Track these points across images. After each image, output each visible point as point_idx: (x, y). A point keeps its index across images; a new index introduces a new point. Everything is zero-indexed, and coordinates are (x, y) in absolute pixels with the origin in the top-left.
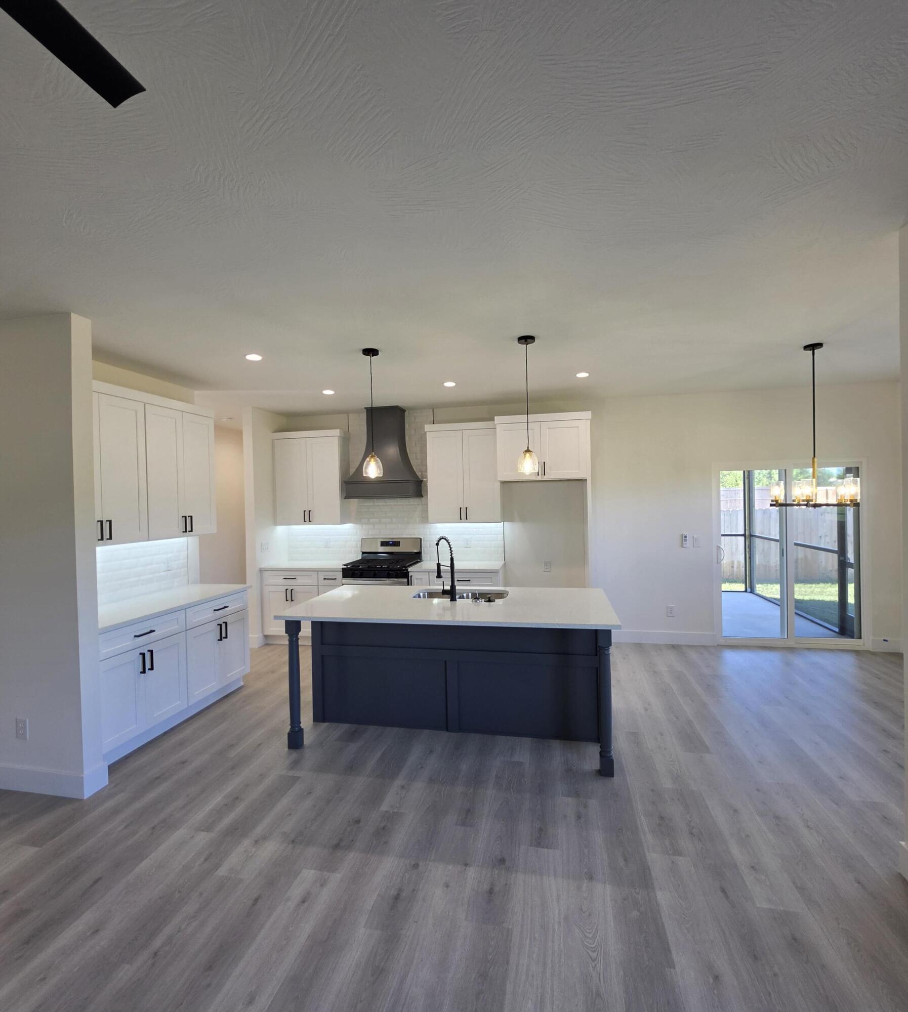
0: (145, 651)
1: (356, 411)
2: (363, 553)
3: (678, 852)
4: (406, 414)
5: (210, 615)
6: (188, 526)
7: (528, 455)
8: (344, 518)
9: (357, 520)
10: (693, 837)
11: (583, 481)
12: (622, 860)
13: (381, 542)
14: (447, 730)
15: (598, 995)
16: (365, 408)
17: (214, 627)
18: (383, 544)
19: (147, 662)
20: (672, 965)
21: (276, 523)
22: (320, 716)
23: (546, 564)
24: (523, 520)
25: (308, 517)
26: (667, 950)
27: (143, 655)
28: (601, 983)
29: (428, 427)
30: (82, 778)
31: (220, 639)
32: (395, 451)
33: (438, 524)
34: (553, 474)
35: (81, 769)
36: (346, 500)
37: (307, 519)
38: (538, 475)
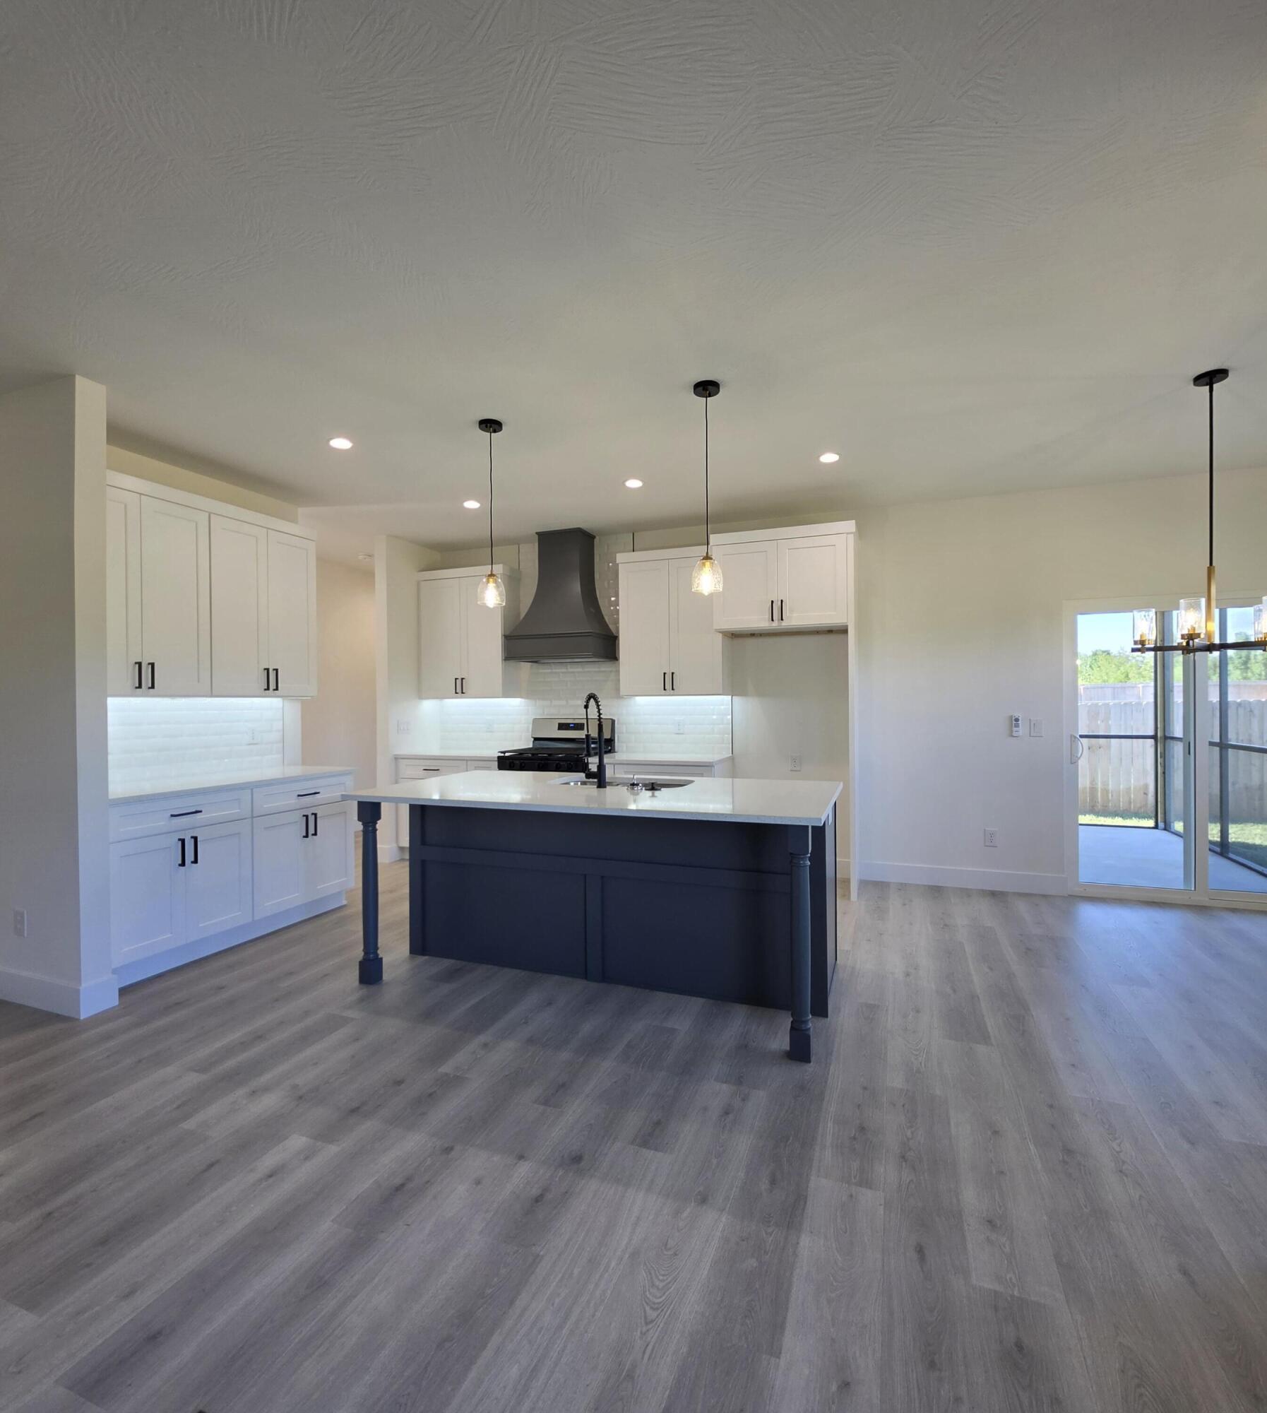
0: (186, 837)
1: (529, 540)
2: (536, 739)
3: (865, 1182)
4: (596, 541)
5: (293, 801)
6: (271, 682)
7: (708, 563)
8: (509, 690)
9: (529, 694)
10: (904, 1163)
11: (843, 631)
12: (767, 1182)
13: (559, 724)
14: (586, 978)
15: (630, 1376)
16: (536, 533)
17: (297, 817)
18: (562, 727)
19: (188, 852)
20: (775, 1351)
21: (421, 694)
22: (421, 944)
23: (794, 760)
24: (760, 693)
25: (460, 688)
26: (777, 1327)
27: (183, 841)
28: (643, 1358)
29: (620, 558)
30: (78, 991)
31: (307, 836)
32: (576, 587)
33: (638, 698)
34: (794, 619)
35: (78, 979)
36: (512, 663)
37: (459, 690)
38: (772, 620)
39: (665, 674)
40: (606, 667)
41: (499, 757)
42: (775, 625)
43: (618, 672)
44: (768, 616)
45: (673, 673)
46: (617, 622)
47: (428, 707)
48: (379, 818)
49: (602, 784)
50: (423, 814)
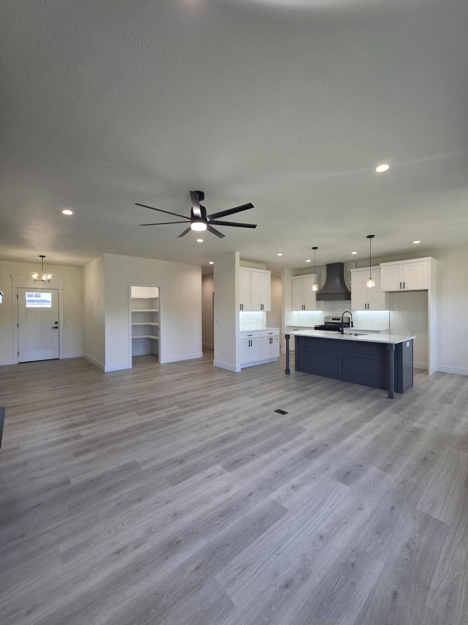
0: (250, 340)
1: (323, 266)
2: (325, 323)
3: (396, 414)
4: (344, 265)
5: (267, 335)
6: (262, 307)
7: (371, 280)
8: (318, 309)
9: (324, 310)
10: (408, 413)
11: (427, 290)
12: (373, 410)
13: (333, 318)
14: (338, 380)
16: (326, 265)
17: (268, 339)
18: (333, 319)
19: (250, 343)
21: (293, 310)
22: (297, 369)
23: (412, 331)
24: (400, 309)
25: (304, 308)
26: (368, 421)
27: (249, 341)
28: (343, 419)
29: (352, 270)
30: (236, 367)
31: (270, 343)
32: (338, 281)
33: (357, 311)
34: (408, 288)
35: (236, 365)
36: (318, 301)
37: (303, 308)
38: (401, 288)
39: (366, 304)
40: (347, 302)
41: (315, 327)
42: (402, 290)
43: (351, 303)
44: (399, 287)
45: (368, 304)
46: (351, 289)
47: (295, 313)
48: (289, 338)
49: (342, 333)
50: (298, 338)
